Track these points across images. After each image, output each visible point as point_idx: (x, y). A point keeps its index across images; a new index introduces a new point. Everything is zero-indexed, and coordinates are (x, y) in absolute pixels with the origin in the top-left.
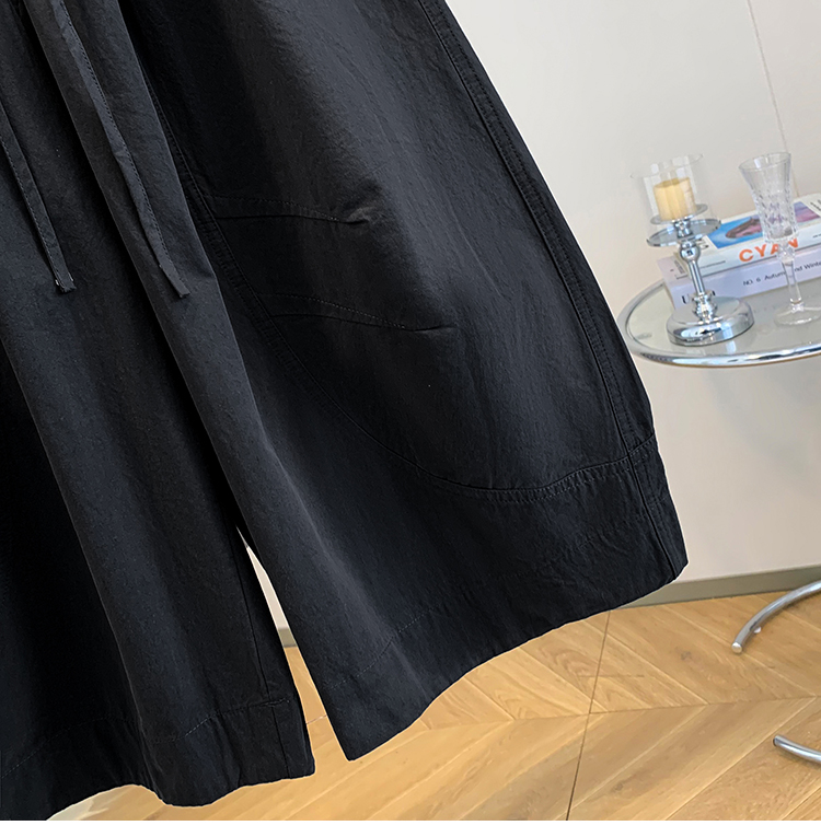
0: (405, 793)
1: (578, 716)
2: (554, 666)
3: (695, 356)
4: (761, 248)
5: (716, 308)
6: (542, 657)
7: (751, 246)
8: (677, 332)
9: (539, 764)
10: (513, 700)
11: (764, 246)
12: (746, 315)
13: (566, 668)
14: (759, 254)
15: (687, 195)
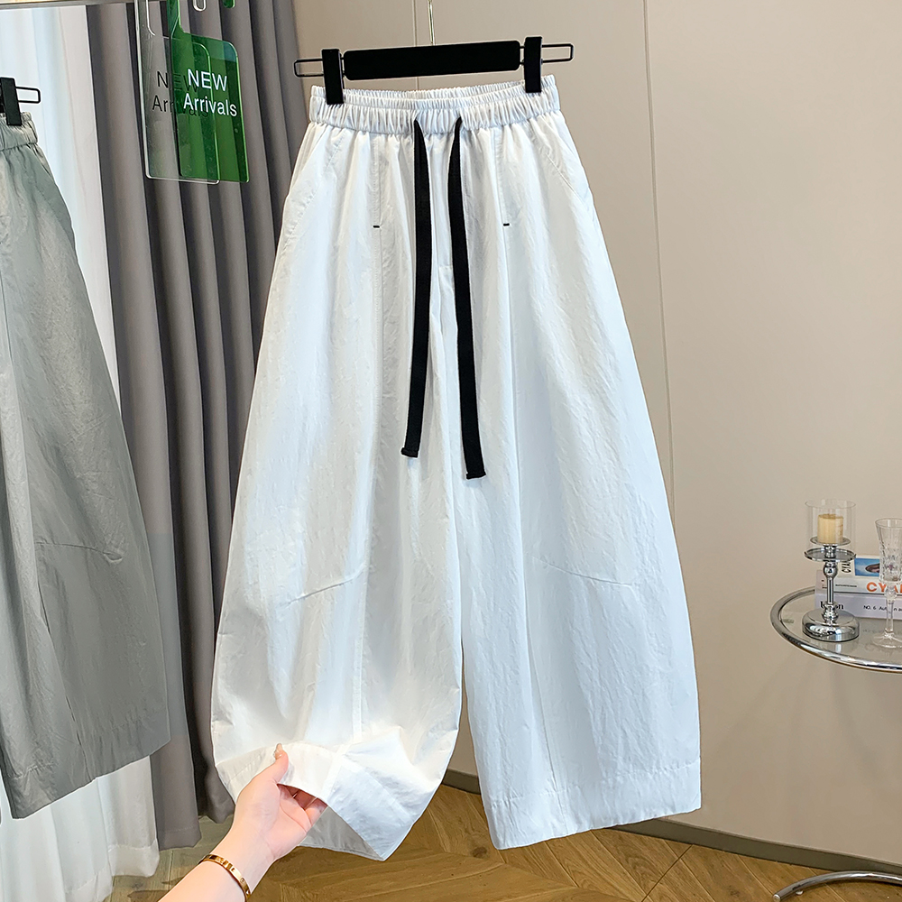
3: (814, 646)
4: (883, 585)
5: (836, 617)
7: (876, 581)
8: (808, 625)
12: (854, 629)
14: (880, 589)
15: (838, 529)
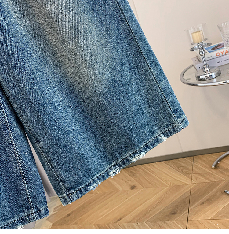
0: (140, 206)
1: (188, 184)
2: (179, 170)
4: (222, 52)
5: (210, 69)
6: (174, 168)
7: (219, 51)
8: (199, 77)
9: (179, 198)
10: (168, 180)
11: (223, 51)
12: (219, 71)
13: (182, 171)
14: (222, 54)
